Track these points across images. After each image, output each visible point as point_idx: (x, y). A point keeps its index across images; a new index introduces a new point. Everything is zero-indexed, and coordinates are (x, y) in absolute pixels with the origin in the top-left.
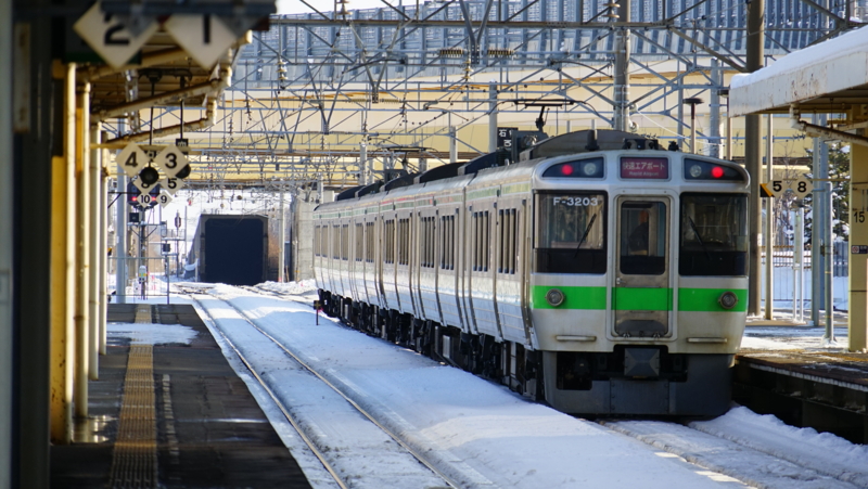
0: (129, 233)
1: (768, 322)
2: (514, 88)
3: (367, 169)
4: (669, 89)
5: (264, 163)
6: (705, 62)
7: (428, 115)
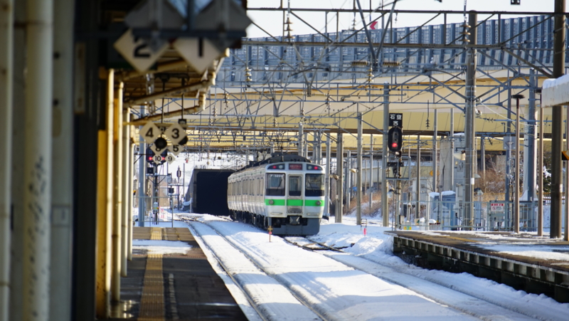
0: (147, 181)
1: (566, 243)
2: (400, 87)
3: (303, 140)
4: (502, 88)
5: (236, 135)
6: (526, 71)
7: (344, 105)
